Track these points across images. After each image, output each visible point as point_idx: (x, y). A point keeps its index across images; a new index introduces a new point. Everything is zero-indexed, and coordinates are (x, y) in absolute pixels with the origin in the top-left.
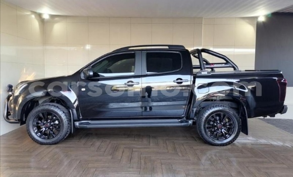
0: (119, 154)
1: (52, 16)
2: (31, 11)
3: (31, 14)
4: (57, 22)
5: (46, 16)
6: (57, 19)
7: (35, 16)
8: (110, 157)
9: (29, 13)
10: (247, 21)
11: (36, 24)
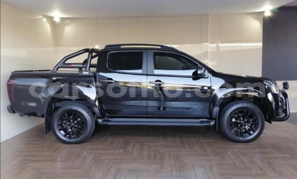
0: (130, 147)
1: (63, 19)
2: (43, 15)
3: (43, 18)
4: (68, 24)
5: (57, 19)
6: (67, 21)
7: (47, 20)
8: (122, 151)
9: (41, 17)
10: (254, 16)
11: (48, 27)
